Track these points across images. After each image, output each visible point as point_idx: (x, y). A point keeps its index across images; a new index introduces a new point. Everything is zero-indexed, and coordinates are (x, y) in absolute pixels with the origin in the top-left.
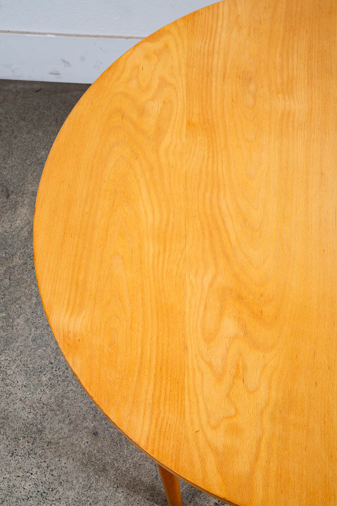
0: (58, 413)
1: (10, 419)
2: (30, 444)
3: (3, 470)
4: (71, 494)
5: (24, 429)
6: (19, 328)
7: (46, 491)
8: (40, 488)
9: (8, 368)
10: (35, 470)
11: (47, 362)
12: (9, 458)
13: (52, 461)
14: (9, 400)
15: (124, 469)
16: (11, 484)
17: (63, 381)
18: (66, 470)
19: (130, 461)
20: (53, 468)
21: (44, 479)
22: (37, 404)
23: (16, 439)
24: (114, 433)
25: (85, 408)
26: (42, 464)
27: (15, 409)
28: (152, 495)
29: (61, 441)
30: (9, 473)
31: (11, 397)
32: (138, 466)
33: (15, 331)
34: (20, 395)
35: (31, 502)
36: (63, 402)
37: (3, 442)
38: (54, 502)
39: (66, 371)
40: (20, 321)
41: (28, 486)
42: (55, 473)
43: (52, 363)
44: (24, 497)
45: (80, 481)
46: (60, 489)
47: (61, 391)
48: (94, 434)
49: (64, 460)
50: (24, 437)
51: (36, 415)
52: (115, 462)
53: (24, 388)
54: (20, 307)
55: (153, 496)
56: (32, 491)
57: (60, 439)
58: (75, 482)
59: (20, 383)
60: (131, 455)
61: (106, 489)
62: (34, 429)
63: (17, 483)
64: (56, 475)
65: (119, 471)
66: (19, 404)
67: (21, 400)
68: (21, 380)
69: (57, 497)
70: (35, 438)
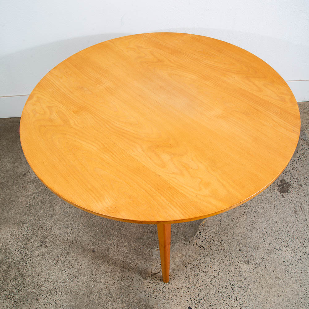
0: (76, 244)
1: (54, 249)
2: (64, 259)
3: (53, 271)
4: (84, 278)
5: (61, 252)
6: (56, 210)
7: (72, 278)
8: (70, 277)
9: (52, 227)
10: (67, 270)
11: (70, 223)
12: (55, 265)
13: (75, 265)
14: (53, 241)
16: (56, 277)
17: (77, 230)
18: (81, 268)
20: (75, 268)
21: (71, 273)
22: (66, 241)
23: (58, 257)
24: (102, 250)
25: (88, 241)
26: (70, 267)
27: (56, 244)
29: (78, 256)
30: (55, 272)
31: (54, 239)
32: (114, 263)
33: (55, 211)
34: (58, 238)
35: (66, 283)
36: (78, 239)
37: (52, 259)
38: (77, 283)
39: (78, 226)
40: (57, 207)
41: (64, 276)
42: (76, 270)
43: (72, 223)
44: (63, 282)
45: (88, 272)
46: (79, 277)
47: (76, 235)
48: (93, 251)
49: (80, 264)
50: (61, 256)
51: (66, 246)
53: (60, 235)
54: (57, 201)
55: (122, 275)
56: (66, 278)
58: (86, 273)
59: (58, 233)
61: (100, 274)
62: (66, 252)
63: (59, 276)
64: (77, 271)
66: (58, 242)
67: (59, 240)
68: (58, 231)
69: (78, 280)
70: (66, 256)
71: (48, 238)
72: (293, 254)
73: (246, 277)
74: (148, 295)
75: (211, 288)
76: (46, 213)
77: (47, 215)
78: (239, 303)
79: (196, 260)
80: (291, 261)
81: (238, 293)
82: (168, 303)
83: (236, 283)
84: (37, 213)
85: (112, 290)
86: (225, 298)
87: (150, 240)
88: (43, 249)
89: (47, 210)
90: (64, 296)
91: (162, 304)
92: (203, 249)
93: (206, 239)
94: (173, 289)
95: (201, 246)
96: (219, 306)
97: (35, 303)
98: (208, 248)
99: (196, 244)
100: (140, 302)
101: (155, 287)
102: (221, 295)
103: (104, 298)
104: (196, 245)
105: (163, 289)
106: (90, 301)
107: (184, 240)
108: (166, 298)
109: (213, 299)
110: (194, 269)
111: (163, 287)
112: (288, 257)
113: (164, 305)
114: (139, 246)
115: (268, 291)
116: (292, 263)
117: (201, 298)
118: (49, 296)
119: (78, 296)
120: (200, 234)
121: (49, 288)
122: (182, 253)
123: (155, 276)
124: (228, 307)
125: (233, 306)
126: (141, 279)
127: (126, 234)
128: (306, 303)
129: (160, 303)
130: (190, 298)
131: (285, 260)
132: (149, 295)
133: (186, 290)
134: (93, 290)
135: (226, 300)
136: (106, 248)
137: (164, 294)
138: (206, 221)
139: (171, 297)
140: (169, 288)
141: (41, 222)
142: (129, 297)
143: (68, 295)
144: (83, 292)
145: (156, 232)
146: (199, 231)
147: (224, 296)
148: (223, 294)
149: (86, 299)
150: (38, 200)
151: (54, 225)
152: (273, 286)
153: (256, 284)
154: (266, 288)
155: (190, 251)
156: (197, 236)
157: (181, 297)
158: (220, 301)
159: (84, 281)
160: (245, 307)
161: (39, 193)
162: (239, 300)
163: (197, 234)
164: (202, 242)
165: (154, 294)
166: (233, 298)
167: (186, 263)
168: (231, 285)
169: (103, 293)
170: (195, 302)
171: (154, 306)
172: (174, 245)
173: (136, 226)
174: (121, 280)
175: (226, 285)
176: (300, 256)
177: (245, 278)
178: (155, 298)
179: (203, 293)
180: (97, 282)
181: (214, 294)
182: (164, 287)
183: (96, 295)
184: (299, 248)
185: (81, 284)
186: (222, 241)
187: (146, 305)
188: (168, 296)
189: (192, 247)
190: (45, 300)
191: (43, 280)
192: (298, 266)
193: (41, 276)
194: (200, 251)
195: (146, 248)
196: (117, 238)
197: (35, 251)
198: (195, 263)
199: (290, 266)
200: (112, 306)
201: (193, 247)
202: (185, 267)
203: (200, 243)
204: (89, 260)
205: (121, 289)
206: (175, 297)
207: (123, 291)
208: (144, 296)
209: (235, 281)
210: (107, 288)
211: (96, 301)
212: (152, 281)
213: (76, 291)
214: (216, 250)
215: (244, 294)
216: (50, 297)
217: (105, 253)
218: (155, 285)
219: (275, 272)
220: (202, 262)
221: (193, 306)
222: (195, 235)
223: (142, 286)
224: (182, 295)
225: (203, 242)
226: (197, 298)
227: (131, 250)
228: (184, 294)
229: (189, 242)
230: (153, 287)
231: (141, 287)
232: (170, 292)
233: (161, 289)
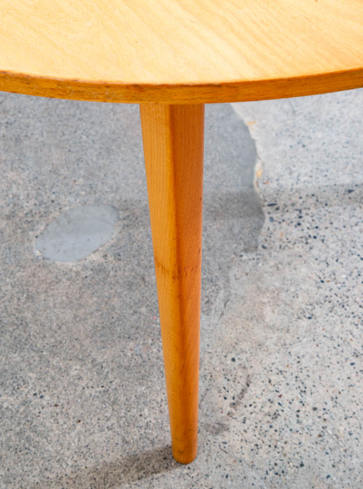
15: (68, 471)
19: (68, 453)
28: (140, 469)
52: (47, 474)
60: (61, 445)
65: (64, 480)
74: (271, 473)
79: (322, 282)
82: (348, 453)
87: (143, 310)
91: (334, 466)
92: (317, 243)
93: (304, 212)
94: (330, 404)
95: (306, 240)
98: (327, 231)
99: (285, 240)
101: (272, 431)
104: (289, 245)
105: (298, 422)
107: (246, 250)
108: (331, 441)
110: (339, 310)
111: (294, 416)
113: (341, 466)
114: (125, 348)
120: (278, 209)
122: (267, 289)
123: (243, 401)
126: (210, 437)
127: (52, 340)
129: (327, 470)
132: (276, 468)
136: (19, 423)
137: (315, 434)
138: (263, 164)
140: (315, 409)
145: (143, 279)
146: (266, 204)
155: (287, 270)
156: (272, 219)
163: (267, 216)
164: (299, 228)
165: (285, 455)
167: (303, 306)
172: (228, 281)
173: (64, 298)
178: (302, 465)
182: (298, 416)
186: (350, 191)
188: (330, 432)
189: (284, 255)
194: (315, 252)
195: (150, 341)
196: (31, 370)
198: (327, 293)
201: (286, 252)
202: (310, 318)
203: (296, 233)
206: (352, 421)
208: (262, 483)
212: (247, 421)
214: (356, 225)
217: (28, 439)
218: (266, 427)
220: (344, 276)
222: (263, 219)
223: (231, 457)
225: (299, 224)
227: (110, 375)
229: (264, 247)
230: (268, 437)
231: (230, 461)
232: (326, 416)
233: (297, 427)
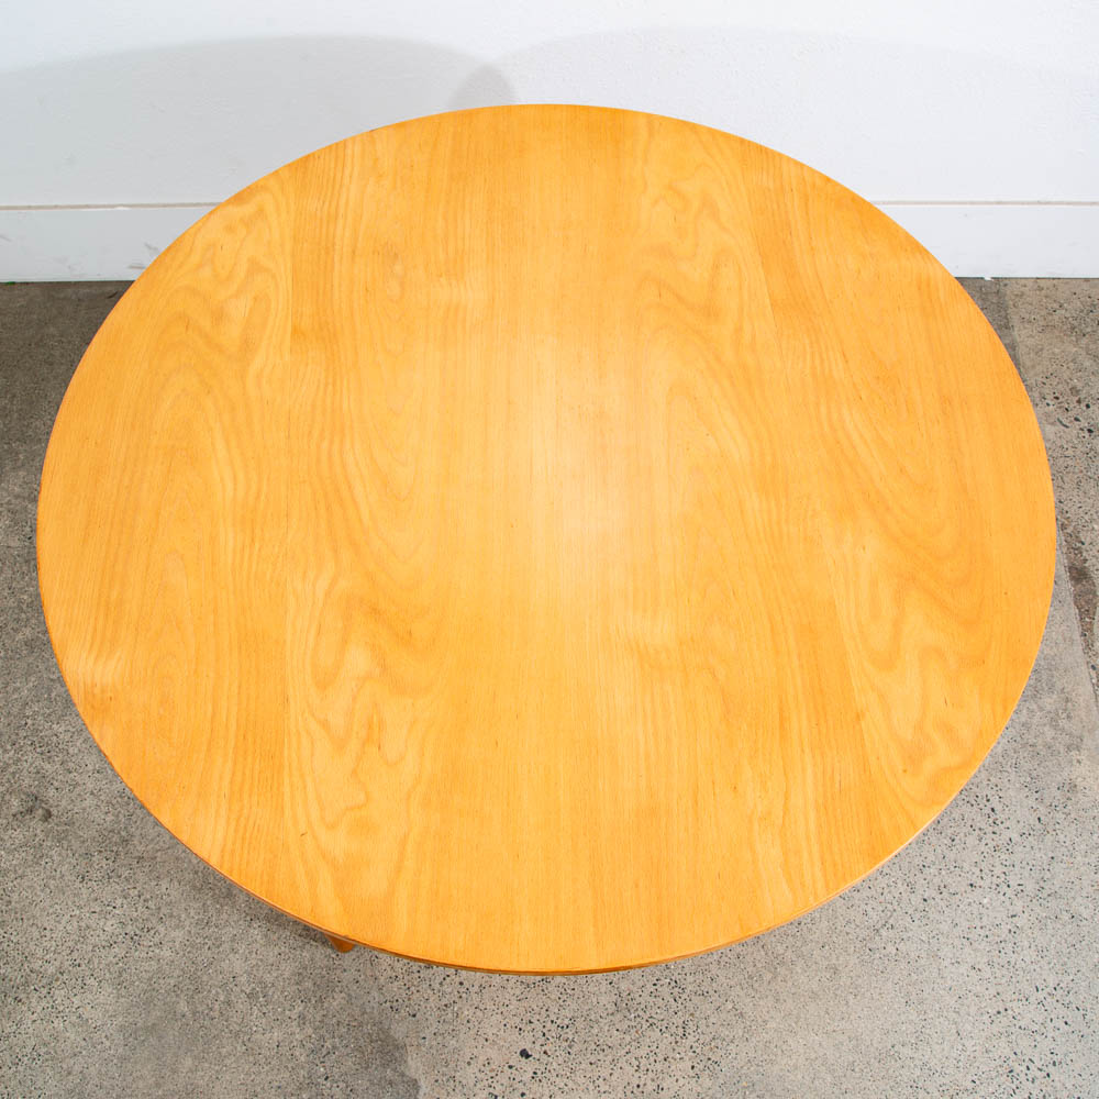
1: (77, 825)
2: (110, 862)
3: (70, 903)
4: (179, 935)
5: (100, 839)
7: (138, 932)
8: (129, 929)
9: (70, 744)
10: (119, 902)
12: (78, 885)
13: (146, 886)
14: (73, 796)
16: (83, 924)
18: (168, 900)
20: (148, 897)
21: (135, 914)
22: (119, 800)
23: (88, 855)
26: (131, 892)
27: (84, 809)
29: (159, 854)
30: (80, 907)
31: (77, 790)
34: (90, 786)
35: (116, 950)
37: (68, 860)
38: (151, 949)
41: (111, 925)
42: (151, 904)
44: (104, 943)
45: (192, 914)
46: (161, 928)
49: (164, 884)
50: (101, 852)
51: (118, 816)
53: (96, 775)
56: (116, 932)
57: (157, 851)
58: (183, 916)
59: (90, 767)
61: (233, 924)
62: (116, 838)
63: (92, 923)
64: (153, 907)
66: (89, 801)
67: (92, 793)
69: (156, 940)
70: (117, 853)
71: (56, 784)
72: (902, 890)
73: (727, 959)
75: (603, 990)
76: (49, 691)
77: (53, 695)
78: (691, 1047)
80: (889, 914)
81: (692, 1015)
82: (454, 1033)
83: (690, 979)
84: (16, 690)
85: (269, 978)
86: (645, 1027)
88: (37, 826)
89: (52, 677)
90: (106, 995)
91: (435, 1034)
94: (476, 988)
96: (623, 1052)
97: (10, 1013)
100: (361, 1024)
101: (417, 975)
102: (633, 1015)
103: (241, 1005)
105: (441, 984)
106: (194, 1014)
108: (450, 1015)
109: (606, 1028)
112: (882, 898)
113: (440, 1038)
115: (795, 1012)
116: (891, 921)
117: (567, 1022)
118: (57, 992)
119: (154, 993)
121: (57, 964)
124: (652, 1059)
125: (671, 1054)
128: (917, 1062)
129: (428, 1033)
130: (530, 1022)
131: (869, 909)
132: (395, 1004)
133: (518, 992)
134: (205, 978)
135: (649, 1033)
137: (444, 1001)
139: (466, 1013)
140: (461, 984)
141: (29, 722)
142: (326, 1005)
143: (123, 992)
144: (172, 982)
147: (644, 1022)
148: (641, 1013)
149: (183, 1007)
150: (19, 637)
151: (75, 737)
152: (814, 996)
153: (756, 985)
154: (790, 1001)
157: (499, 1016)
158: (628, 1038)
159: (177, 944)
160: (710, 1062)
161: (22, 610)
162: (691, 1039)
165: (409, 999)
166: (673, 1029)
168: (673, 984)
169: (238, 989)
170: (544, 1035)
171: (407, 1041)
174: (302, 948)
175: (655, 985)
176: (925, 900)
177: (723, 963)
178: (414, 1016)
179: (574, 1006)
180: (221, 949)
181: (610, 1011)
182: (444, 978)
183: (217, 993)
184: (926, 870)
185: (166, 953)
187: (382, 1036)
188: (456, 1009)
190: (44, 1004)
191: (36, 934)
192: (910, 934)
193: (31, 922)
197: (10, 832)
199: (884, 932)
200: (268, 1035)
204: (196, 873)
205: (299, 977)
206: (479, 1013)
207: (308, 984)
208: (376, 1006)
209: (686, 970)
210: (255, 972)
211: (216, 1014)
213: (150, 979)
215: (712, 1020)
216: (59, 994)
219: (827, 947)
221: (538, 1047)
223: (372, 970)
224: (504, 1009)
226: (552, 1022)
228: (511, 1007)
230: (410, 978)
231: (369, 973)
232: (464, 995)
233: (437, 986)
